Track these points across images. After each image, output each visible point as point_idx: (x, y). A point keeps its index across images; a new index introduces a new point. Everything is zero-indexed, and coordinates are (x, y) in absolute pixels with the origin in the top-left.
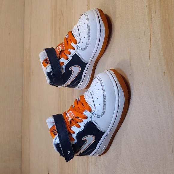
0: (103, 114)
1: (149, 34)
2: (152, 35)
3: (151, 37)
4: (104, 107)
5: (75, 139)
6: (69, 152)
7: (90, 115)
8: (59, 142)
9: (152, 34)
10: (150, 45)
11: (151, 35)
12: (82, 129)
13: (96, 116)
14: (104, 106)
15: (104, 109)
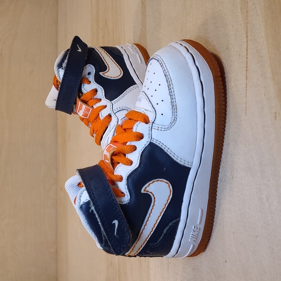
0: (175, 120)
1: (244, 36)
2: (250, 38)
3: (247, 42)
4: (172, 102)
5: (124, 192)
6: (116, 222)
7: (148, 129)
8: (89, 199)
9: (249, 34)
10: (247, 58)
11: (247, 37)
12: (136, 164)
13: (159, 129)
14: (172, 99)
15: (174, 107)
